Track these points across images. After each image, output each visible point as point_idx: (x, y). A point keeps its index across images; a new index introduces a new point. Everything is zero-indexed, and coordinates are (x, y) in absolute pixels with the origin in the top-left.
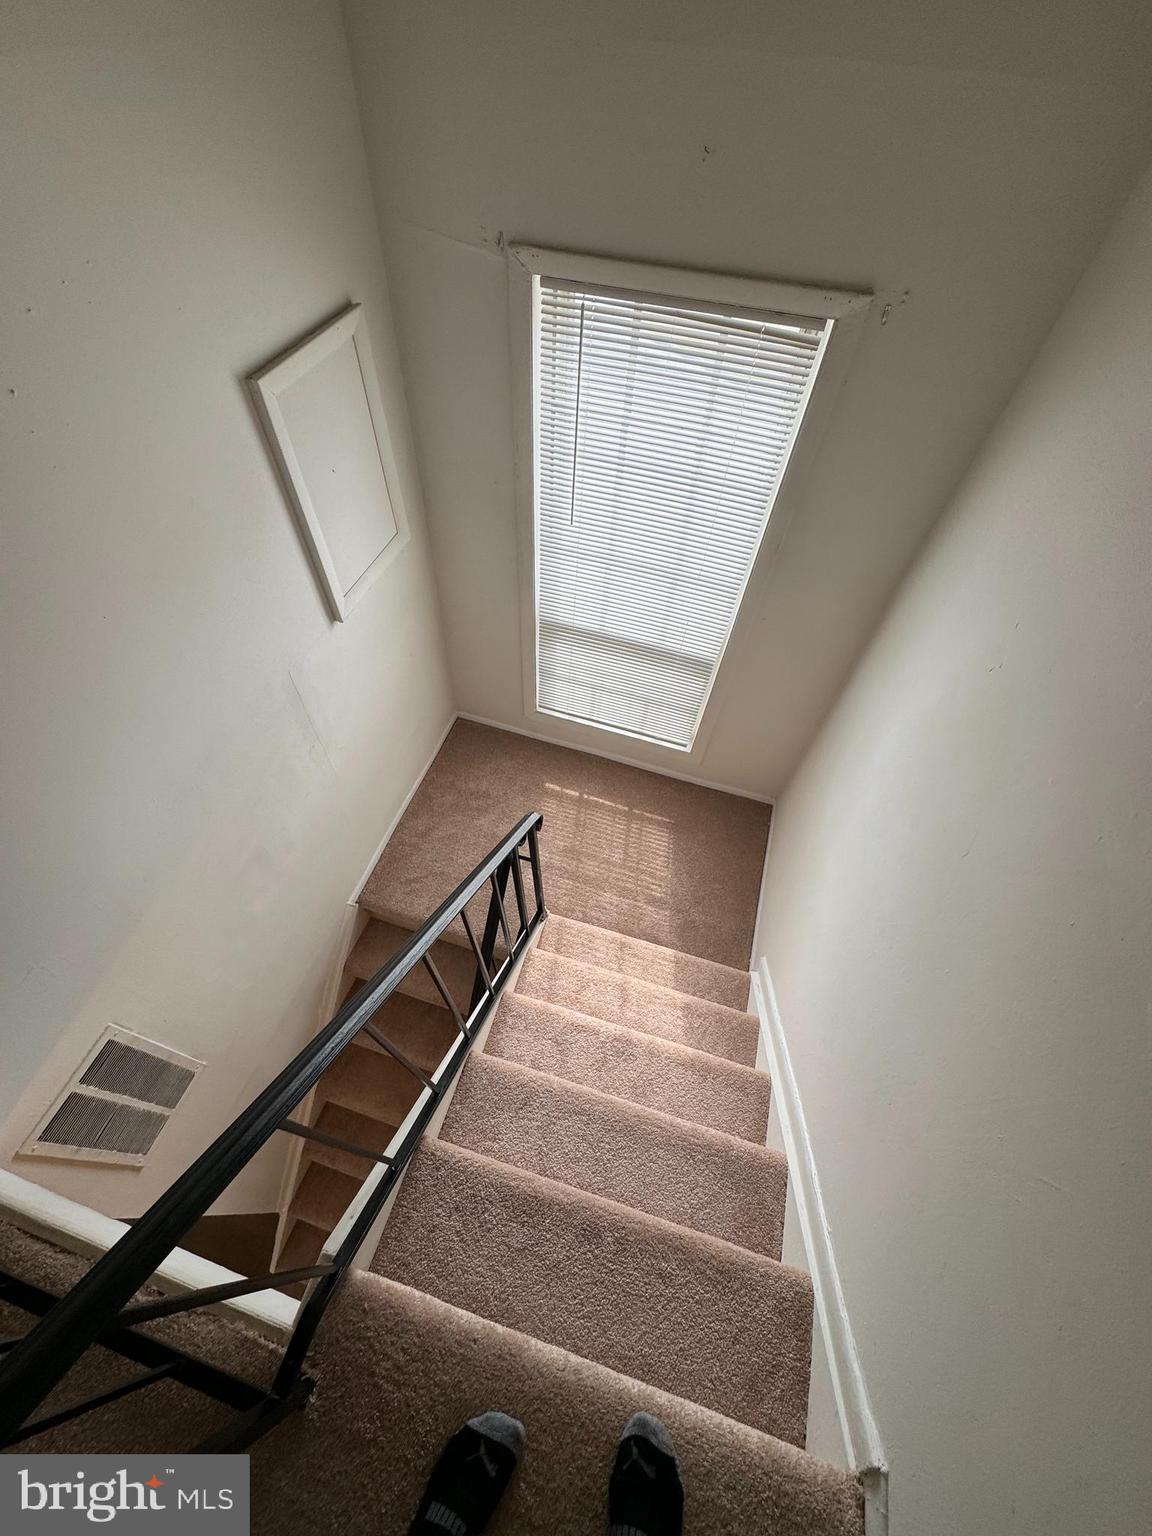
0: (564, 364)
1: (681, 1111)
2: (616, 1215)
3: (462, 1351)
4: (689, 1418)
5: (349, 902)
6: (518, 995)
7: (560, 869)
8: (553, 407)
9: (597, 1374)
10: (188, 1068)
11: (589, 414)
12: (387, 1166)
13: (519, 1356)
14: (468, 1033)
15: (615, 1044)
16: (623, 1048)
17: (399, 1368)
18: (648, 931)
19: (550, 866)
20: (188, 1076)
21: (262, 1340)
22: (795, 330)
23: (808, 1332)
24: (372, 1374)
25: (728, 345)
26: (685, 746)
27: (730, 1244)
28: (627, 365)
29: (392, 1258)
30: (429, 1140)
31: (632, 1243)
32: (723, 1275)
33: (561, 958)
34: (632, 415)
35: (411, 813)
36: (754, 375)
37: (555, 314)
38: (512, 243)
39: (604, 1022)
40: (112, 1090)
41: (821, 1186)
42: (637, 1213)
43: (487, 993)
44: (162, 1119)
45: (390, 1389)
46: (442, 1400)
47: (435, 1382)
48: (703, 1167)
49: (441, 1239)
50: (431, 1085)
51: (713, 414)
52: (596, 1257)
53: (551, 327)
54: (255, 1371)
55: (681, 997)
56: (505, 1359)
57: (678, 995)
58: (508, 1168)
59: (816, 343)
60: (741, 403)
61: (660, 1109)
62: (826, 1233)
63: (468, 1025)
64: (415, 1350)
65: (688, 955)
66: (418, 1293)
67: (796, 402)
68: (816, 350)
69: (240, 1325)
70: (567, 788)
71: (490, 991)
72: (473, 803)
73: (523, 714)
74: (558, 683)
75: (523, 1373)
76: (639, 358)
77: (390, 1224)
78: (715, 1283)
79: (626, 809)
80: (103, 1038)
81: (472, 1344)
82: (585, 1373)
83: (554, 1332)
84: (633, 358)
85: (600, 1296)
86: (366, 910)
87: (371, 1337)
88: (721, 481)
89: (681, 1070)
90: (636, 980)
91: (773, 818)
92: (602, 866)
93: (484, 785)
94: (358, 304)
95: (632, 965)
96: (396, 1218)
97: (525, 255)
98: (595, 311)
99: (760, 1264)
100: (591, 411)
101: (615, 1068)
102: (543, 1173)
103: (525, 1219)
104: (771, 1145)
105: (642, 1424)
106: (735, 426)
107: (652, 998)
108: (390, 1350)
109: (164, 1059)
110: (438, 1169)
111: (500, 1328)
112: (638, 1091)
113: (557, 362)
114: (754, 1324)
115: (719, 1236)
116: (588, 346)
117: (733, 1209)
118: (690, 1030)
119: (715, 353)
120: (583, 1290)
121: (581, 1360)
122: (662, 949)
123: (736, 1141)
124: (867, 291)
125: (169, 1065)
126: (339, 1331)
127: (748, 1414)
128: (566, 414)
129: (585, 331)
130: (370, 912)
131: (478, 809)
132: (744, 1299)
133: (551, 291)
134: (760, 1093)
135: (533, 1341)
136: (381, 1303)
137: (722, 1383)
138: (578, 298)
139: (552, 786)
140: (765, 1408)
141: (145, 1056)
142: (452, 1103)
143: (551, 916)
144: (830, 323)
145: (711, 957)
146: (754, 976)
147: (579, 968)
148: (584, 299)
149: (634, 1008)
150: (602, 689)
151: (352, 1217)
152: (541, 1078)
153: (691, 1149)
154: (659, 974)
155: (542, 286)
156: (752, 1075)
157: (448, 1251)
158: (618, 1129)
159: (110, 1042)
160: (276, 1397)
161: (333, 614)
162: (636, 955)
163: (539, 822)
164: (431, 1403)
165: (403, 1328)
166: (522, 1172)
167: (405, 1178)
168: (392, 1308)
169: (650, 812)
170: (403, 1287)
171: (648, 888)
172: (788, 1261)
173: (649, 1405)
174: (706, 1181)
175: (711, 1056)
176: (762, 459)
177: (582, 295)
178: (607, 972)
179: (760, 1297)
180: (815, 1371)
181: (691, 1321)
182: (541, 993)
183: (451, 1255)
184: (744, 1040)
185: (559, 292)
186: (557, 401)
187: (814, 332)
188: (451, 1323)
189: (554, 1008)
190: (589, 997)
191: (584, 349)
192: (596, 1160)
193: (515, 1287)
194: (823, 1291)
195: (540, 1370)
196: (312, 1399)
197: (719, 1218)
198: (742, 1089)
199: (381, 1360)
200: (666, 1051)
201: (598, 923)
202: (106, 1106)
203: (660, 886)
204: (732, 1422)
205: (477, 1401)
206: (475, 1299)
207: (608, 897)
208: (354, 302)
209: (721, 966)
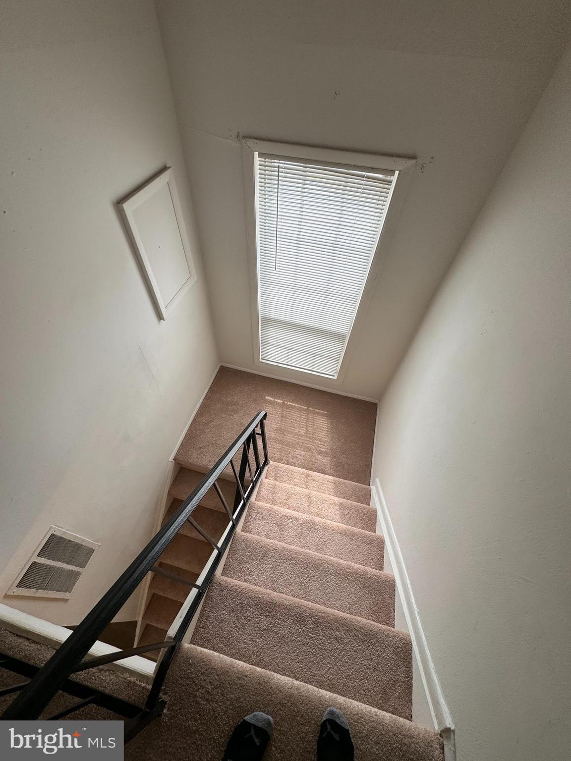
0: (270, 193)
1: (341, 556)
2: (313, 609)
3: (240, 682)
4: (355, 709)
5: (170, 460)
6: (258, 502)
7: (275, 439)
8: (266, 214)
9: (308, 689)
10: (90, 547)
11: (283, 217)
12: (198, 590)
13: (269, 683)
14: (234, 521)
15: (307, 524)
16: (311, 526)
17: (209, 692)
18: (320, 468)
19: (270, 438)
20: (91, 551)
21: (138, 682)
22: (380, 176)
23: (410, 663)
24: (195, 696)
25: (348, 184)
26: (334, 376)
27: (370, 621)
28: (300, 194)
29: (201, 637)
30: (217, 576)
31: (320, 623)
32: (368, 637)
33: (277, 483)
34: (304, 217)
35: (200, 414)
36: (362, 197)
37: (265, 170)
38: (245, 137)
39: (301, 514)
40: (53, 559)
41: (412, 589)
42: (323, 608)
43: (242, 501)
44: (79, 574)
45: (204, 703)
46: (231, 707)
47: (227, 698)
48: (354, 583)
49: (226, 626)
50: (217, 548)
51: (342, 216)
52: (303, 631)
53: (264, 176)
54: (136, 698)
55: (337, 500)
56: (262, 685)
57: (336, 499)
58: (257, 588)
59: (390, 182)
60: (355, 211)
61: (331, 556)
62: (416, 613)
63: (234, 517)
64: (216, 683)
65: (340, 479)
66: (216, 654)
67: (382, 209)
68: (391, 185)
69: (127, 675)
70: (276, 399)
71: (244, 500)
72: (230, 408)
73: (253, 363)
74: (270, 347)
75: (271, 691)
76: (306, 190)
77: (199, 621)
78: (363, 641)
79: (306, 408)
80: (49, 533)
81: (245, 678)
82: (302, 689)
83: (284, 671)
84: (303, 190)
85: (306, 651)
86: (178, 463)
87: (194, 677)
88: (348, 248)
89: (340, 536)
90: (315, 492)
91: (378, 410)
92: (295, 437)
93: (236, 399)
94: (170, 167)
95: (313, 485)
96: (203, 617)
97: (250, 143)
98: (285, 169)
99: (385, 630)
100: (284, 216)
101: (307, 536)
102: (274, 590)
103: (267, 614)
104: (386, 571)
105: (332, 713)
106: (353, 222)
107: (323, 501)
108: (204, 683)
109: (79, 543)
110: (222, 591)
111: (258, 669)
112: (319, 548)
113: (267, 193)
114: (384, 661)
115: (363, 618)
116: (281, 185)
117: (370, 604)
118: (343, 516)
119: (342, 187)
120: (298, 648)
121: (299, 683)
122: (326, 476)
123: (369, 569)
124: (413, 157)
125: (82, 545)
126: (177, 675)
127: (383, 706)
128: (271, 217)
129: (280, 178)
130: (181, 464)
131: (233, 411)
132: (378, 648)
133: (263, 159)
134: (379, 546)
135: (275, 675)
136: (198, 659)
137: (369, 691)
138: (276, 163)
139: (269, 398)
140: (392, 703)
141: (70, 541)
142: (227, 558)
143: (271, 462)
144: (397, 172)
145: (351, 480)
146: (373, 488)
147: (286, 488)
148: (279, 163)
149: (315, 506)
150: (292, 349)
151: (181, 617)
152: (271, 543)
153: (347, 575)
154: (326, 489)
155: (259, 157)
156: (375, 537)
157: (229, 632)
158: (311, 566)
159: (52, 535)
160: (148, 710)
161: (160, 317)
162: (314, 480)
163: (265, 415)
164: (225, 709)
165: (209, 672)
166: (264, 590)
167: (206, 596)
168: (204, 662)
169: (318, 409)
170: (208, 651)
171: (318, 447)
172: (398, 628)
173: (334, 703)
174: (355, 590)
175: (354, 528)
176: (367, 237)
177: (278, 161)
178: (301, 489)
179: (386, 647)
180: (415, 682)
181: (353, 661)
182: (268, 501)
183: (231, 634)
184: (370, 520)
185: (267, 160)
186: (267, 211)
187: (389, 176)
188: (234, 668)
189: (275, 508)
190: (293, 502)
191: (280, 187)
192: (301, 583)
193: (264, 649)
194: (416, 642)
195: (279, 689)
196: (165, 711)
197: (363, 609)
198: (370, 544)
199: (200, 689)
200: (332, 527)
201: (294, 464)
202: (50, 567)
203: (324, 445)
204: (376, 710)
205: (249, 707)
206: (244, 656)
207: (299, 452)
208: (168, 166)
209: (356, 483)
